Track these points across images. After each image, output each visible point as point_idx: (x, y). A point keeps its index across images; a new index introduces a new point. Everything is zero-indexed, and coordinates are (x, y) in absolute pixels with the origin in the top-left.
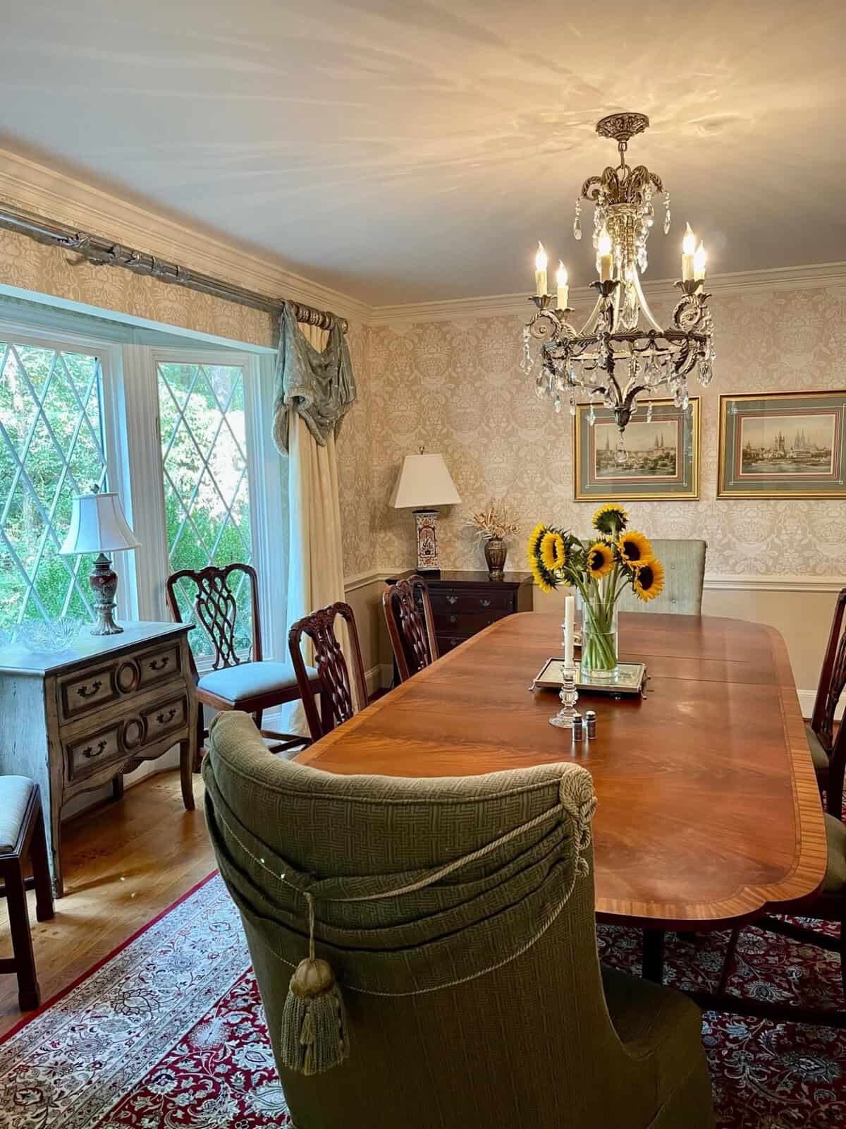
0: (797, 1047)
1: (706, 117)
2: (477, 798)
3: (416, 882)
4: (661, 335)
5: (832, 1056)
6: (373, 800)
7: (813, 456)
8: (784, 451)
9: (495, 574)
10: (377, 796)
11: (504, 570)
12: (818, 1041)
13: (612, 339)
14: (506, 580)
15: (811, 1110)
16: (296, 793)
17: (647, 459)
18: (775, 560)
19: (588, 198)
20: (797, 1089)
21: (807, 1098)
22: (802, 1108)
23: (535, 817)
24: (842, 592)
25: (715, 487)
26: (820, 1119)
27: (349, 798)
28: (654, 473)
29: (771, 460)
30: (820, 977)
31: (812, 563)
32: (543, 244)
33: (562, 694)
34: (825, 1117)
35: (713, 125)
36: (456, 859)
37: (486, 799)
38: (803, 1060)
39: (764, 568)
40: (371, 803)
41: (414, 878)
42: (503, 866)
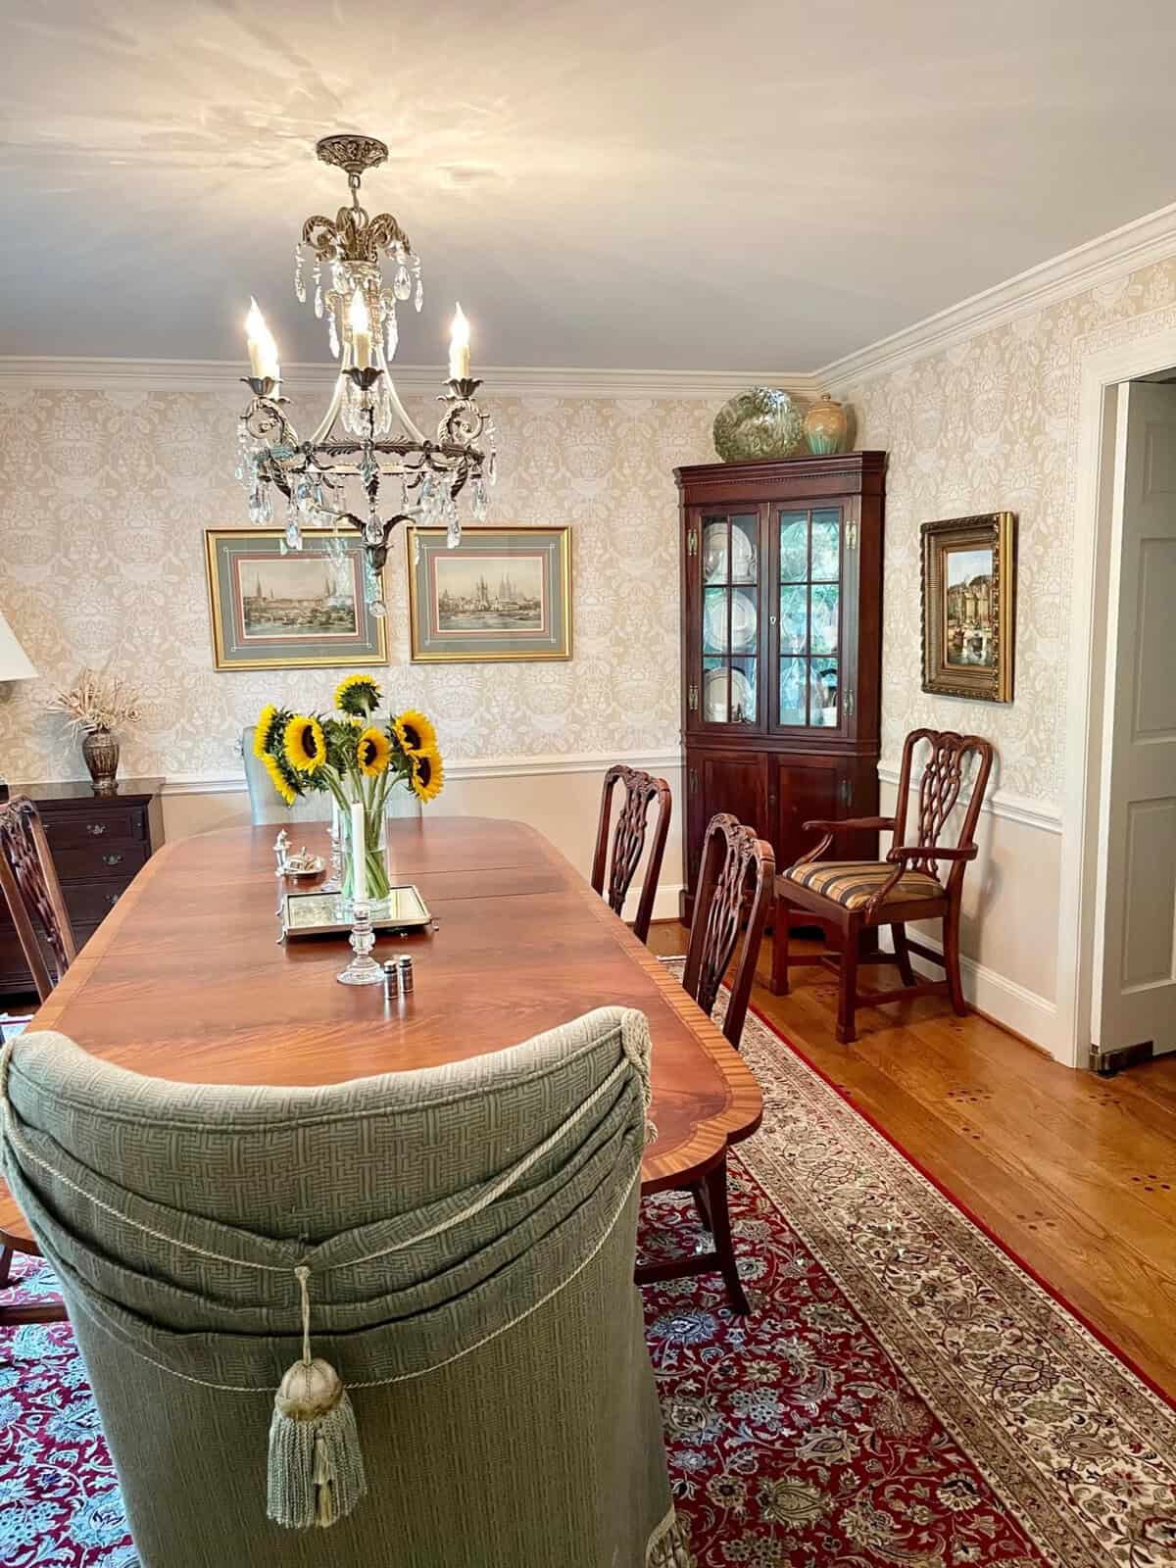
0: (663, 1309)
1: (456, 164)
2: (540, 1072)
3: (472, 1204)
4: (437, 449)
5: (702, 1308)
6: (404, 1108)
7: (521, 608)
8: (487, 601)
9: (104, 784)
10: (408, 1101)
11: (117, 777)
12: (682, 1297)
13: (377, 448)
14: (121, 791)
15: (705, 1375)
16: (268, 1126)
17: (316, 611)
18: (486, 739)
19: (312, 245)
20: (682, 1358)
21: (695, 1363)
22: (695, 1376)
23: (603, 1082)
24: (610, 771)
25: (407, 648)
26: (717, 1381)
27: (364, 1113)
28: (327, 630)
29: (473, 612)
30: (657, 1225)
31: (527, 740)
32: (256, 300)
33: (352, 940)
34: (721, 1378)
35: (462, 175)
36: (520, 1159)
37: (548, 1072)
38: (676, 1322)
39: (474, 751)
40: (400, 1113)
41: (467, 1199)
42: (574, 1153)
